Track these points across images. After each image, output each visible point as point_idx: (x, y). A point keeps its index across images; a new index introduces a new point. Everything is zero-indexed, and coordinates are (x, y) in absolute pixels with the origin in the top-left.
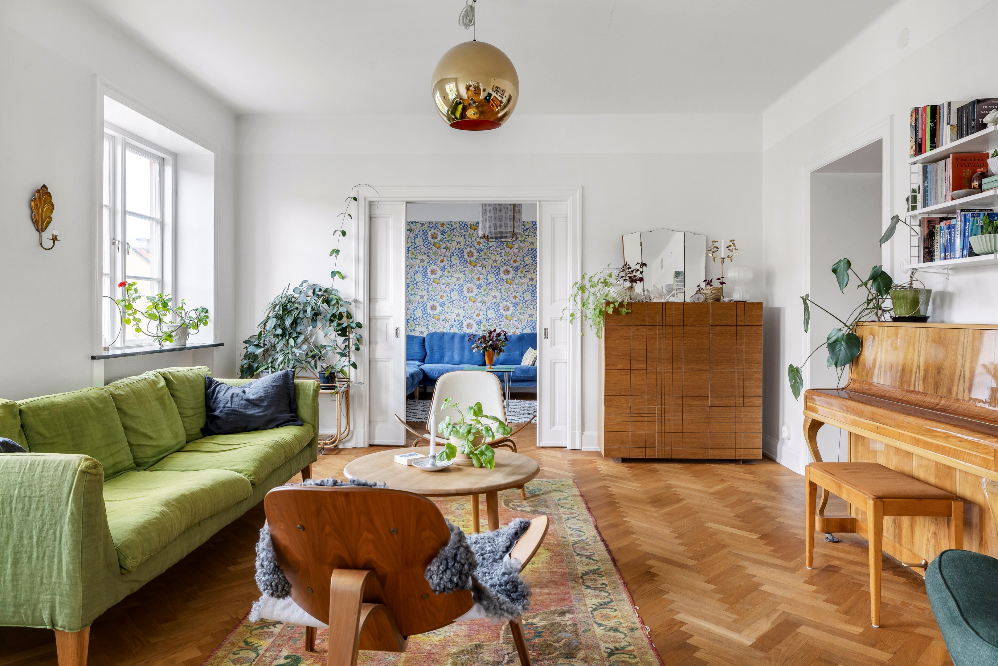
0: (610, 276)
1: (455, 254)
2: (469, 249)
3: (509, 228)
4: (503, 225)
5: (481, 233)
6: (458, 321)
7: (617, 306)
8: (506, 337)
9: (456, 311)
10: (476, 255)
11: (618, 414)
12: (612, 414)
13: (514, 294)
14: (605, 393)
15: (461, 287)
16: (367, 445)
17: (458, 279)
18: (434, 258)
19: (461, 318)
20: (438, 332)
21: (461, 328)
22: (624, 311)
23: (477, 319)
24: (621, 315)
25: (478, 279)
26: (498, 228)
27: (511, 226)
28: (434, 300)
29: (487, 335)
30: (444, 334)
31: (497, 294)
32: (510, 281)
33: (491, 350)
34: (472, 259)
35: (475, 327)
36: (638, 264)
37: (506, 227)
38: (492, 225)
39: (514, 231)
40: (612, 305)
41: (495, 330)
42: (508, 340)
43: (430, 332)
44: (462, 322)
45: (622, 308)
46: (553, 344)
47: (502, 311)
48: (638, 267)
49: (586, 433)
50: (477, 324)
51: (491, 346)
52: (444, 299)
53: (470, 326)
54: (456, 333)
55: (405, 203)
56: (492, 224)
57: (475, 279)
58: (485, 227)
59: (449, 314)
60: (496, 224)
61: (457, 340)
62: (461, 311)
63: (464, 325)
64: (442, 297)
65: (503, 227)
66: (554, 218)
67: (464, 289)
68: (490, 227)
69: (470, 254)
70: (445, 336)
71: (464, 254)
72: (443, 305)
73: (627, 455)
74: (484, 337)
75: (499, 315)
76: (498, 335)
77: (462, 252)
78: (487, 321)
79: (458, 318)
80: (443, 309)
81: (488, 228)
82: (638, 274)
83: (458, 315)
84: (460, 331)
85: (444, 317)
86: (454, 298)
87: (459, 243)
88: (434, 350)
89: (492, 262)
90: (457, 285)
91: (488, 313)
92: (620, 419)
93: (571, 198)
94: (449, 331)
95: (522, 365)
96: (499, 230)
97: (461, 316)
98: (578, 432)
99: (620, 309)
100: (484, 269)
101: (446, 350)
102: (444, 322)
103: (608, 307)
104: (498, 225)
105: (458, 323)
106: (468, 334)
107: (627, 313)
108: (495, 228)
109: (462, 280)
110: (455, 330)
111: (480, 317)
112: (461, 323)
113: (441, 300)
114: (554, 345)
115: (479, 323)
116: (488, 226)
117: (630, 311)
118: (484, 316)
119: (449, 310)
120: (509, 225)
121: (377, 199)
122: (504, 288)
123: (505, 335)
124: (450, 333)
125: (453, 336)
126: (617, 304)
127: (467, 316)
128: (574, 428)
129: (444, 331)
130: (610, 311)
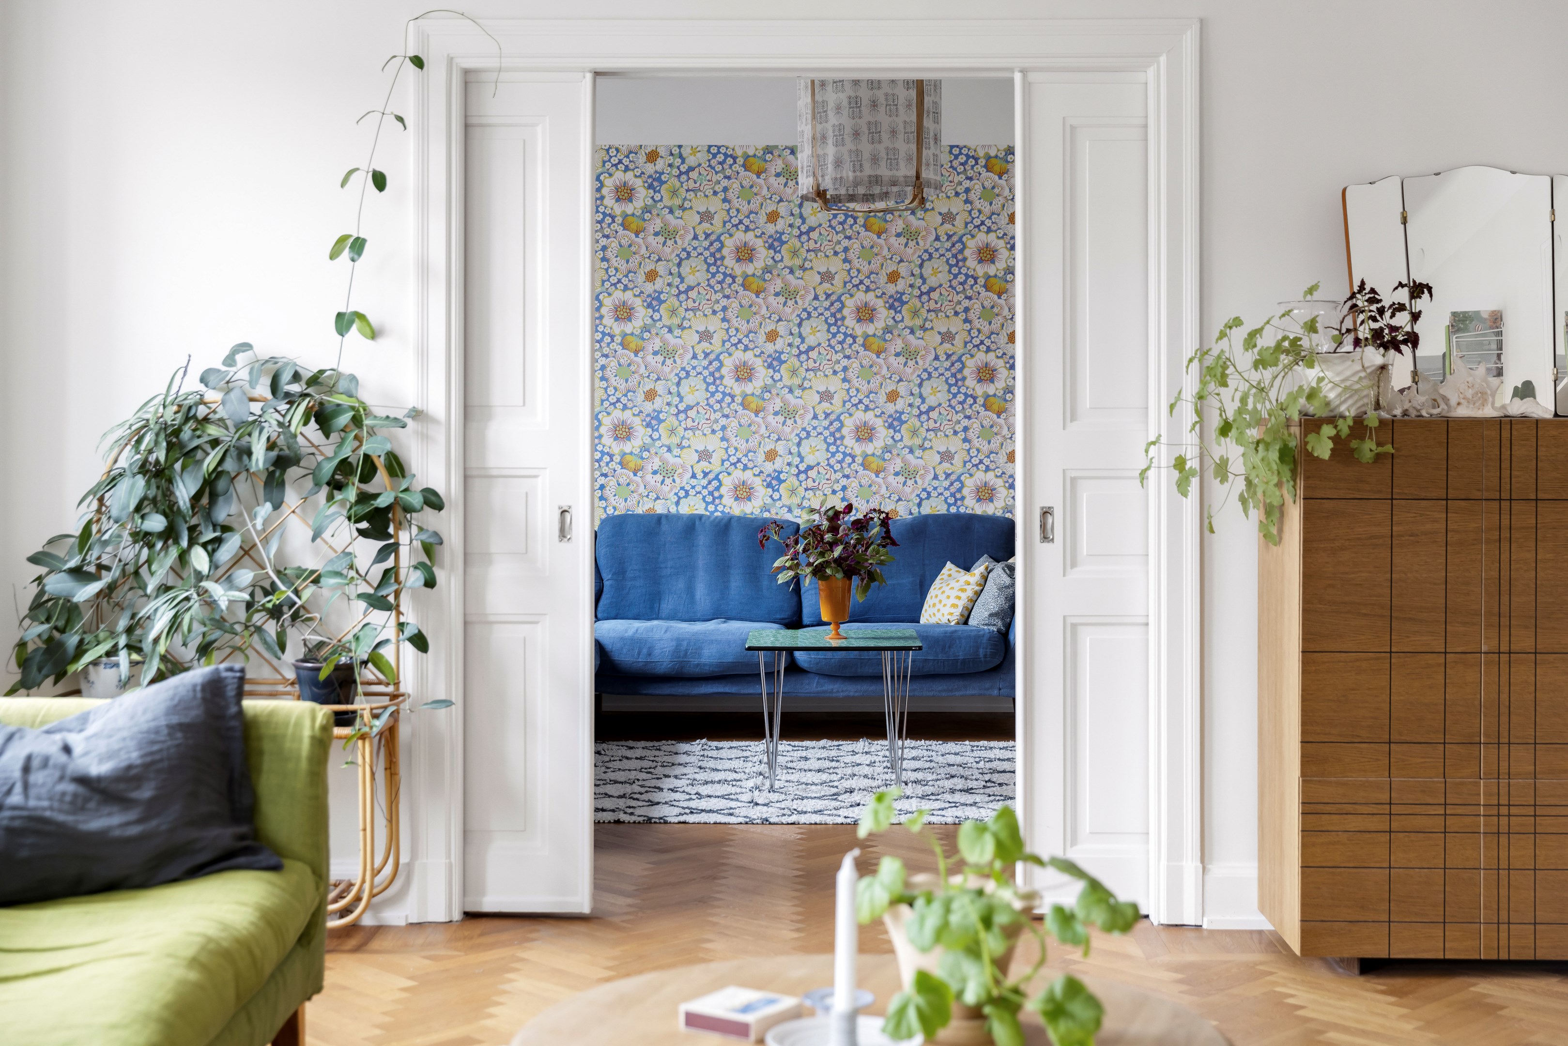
0: (1311, 327)
1: (694, 254)
2: (740, 236)
3: (902, 164)
4: (883, 154)
5: (806, 183)
6: (706, 474)
7: (1345, 431)
8: (888, 532)
9: (698, 443)
10: (763, 257)
11: (1349, 808)
12: (1328, 808)
13: (890, 387)
14: (1304, 732)
15: (716, 364)
16: (457, 916)
17: (705, 336)
18: (623, 267)
19: (715, 466)
20: (639, 511)
21: (715, 498)
22: (1368, 448)
23: (769, 467)
24: (1358, 462)
25: (772, 336)
26: (867, 165)
27: (909, 159)
28: (625, 407)
29: (826, 524)
30: (659, 519)
31: (835, 384)
32: (876, 344)
33: (840, 575)
34: (750, 269)
35: (762, 495)
36: (1401, 285)
37: (893, 162)
38: (846, 157)
39: (918, 177)
40: (1328, 430)
41: (849, 508)
42: (894, 543)
43: (610, 511)
44: (717, 478)
45: (1362, 438)
46: (1071, 560)
47: (850, 441)
48: (1403, 296)
49: (1216, 869)
50: (769, 485)
51: (838, 561)
52: (658, 403)
53: (743, 492)
54: (700, 517)
55: (589, 76)
56: (845, 150)
57: (762, 338)
58: (818, 160)
59: (676, 451)
60: (858, 152)
61: (703, 540)
62: (713, 443)
63: (723, 490)
64: (650, 395)
65: (883, 163)
66: (1073, 128)
67: (724, 371)
68: (838, 163)
69: (745, 254)
70: (665, 527)
71: (725, 252)
72: (653, 421)
73: (1378, 951)
74: (815, 532)
75: (839, 456)
76: (861, 525)
77: (717, 245)
78: (802, 477)
79: (704, 465)
80: (656, 435)
81: (830, 167)
82: (1402, 320)
83: (705, 455)
84: (711, 508)
85: (656, 464)
86: (689, 400)
87: (706, 217)
88: (629, 574)
89: (818, 278)
90: (701, 356)
91: (805, 449)
92: (1354, 823)
93: (1163, 59)
94: (673, 510)
95: (923, 621)
96: (868, 171)
97: (716, 459)
98: (1191, 865)
99: (1354, 444)
100: (790, 303)
101: (668, 571)
102: (659, 478)
103: (1311, 438)
104: (866, 155)
105: (704, 482)
106: (739, 519)
107: (1378, 457)
108: (858, 166)
109: (717, 340)
110: (692, 506)
111: (779, 463)
112: (715, 483)
113: (648, 407)
114: (1074, 565)
115: (774, 481)
116: (830, 159)
117: (1389, 448)
118: (789, 458)
119: (675, 440)
120: (902, 155)
121: (493, 63)
122: (856, 364)
123: (885, 523)
124: (678, 517)
125: (691, 524)
126: (1344, 428)
127: (733, 459)
128: (1175, 852)
129: (660, 508)
130: (1323, 448)
